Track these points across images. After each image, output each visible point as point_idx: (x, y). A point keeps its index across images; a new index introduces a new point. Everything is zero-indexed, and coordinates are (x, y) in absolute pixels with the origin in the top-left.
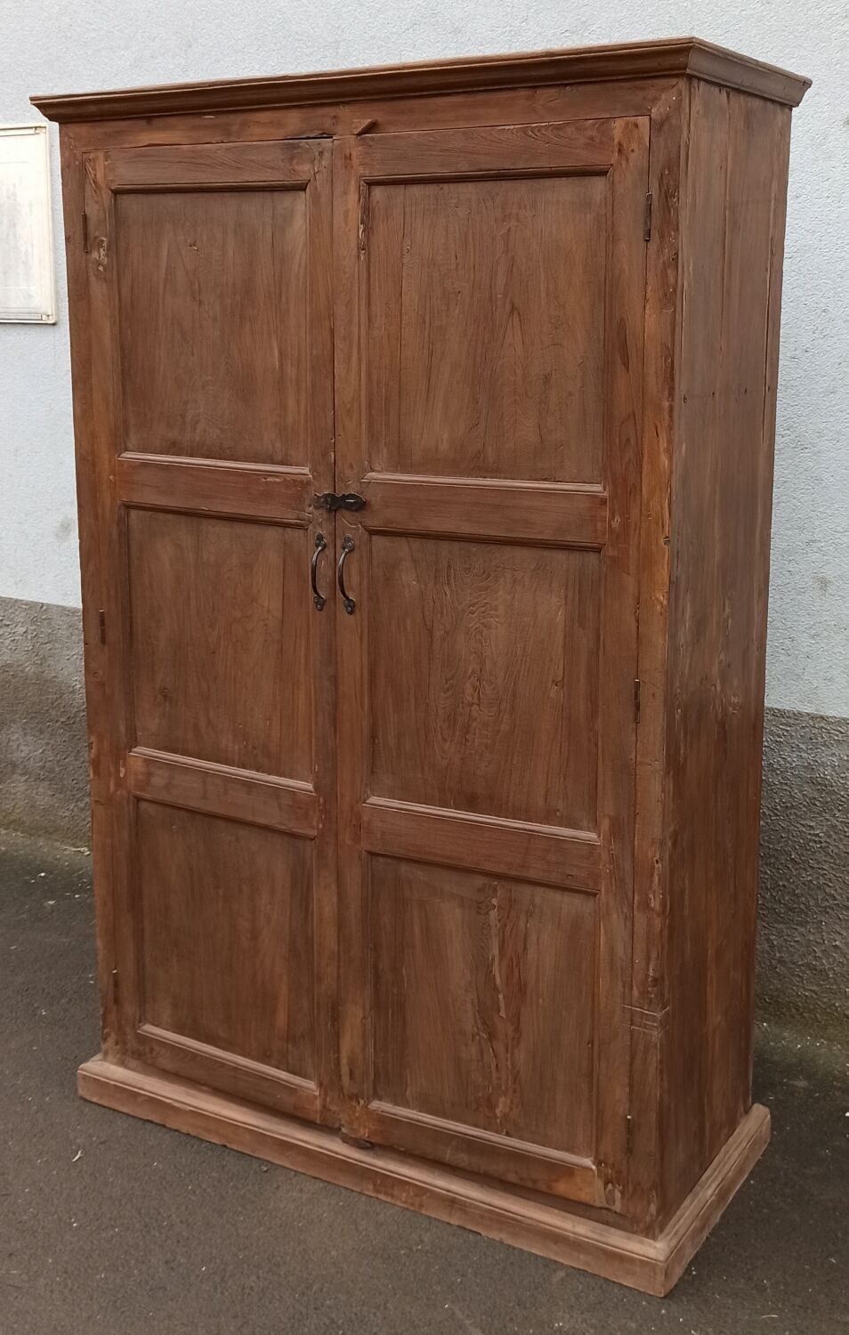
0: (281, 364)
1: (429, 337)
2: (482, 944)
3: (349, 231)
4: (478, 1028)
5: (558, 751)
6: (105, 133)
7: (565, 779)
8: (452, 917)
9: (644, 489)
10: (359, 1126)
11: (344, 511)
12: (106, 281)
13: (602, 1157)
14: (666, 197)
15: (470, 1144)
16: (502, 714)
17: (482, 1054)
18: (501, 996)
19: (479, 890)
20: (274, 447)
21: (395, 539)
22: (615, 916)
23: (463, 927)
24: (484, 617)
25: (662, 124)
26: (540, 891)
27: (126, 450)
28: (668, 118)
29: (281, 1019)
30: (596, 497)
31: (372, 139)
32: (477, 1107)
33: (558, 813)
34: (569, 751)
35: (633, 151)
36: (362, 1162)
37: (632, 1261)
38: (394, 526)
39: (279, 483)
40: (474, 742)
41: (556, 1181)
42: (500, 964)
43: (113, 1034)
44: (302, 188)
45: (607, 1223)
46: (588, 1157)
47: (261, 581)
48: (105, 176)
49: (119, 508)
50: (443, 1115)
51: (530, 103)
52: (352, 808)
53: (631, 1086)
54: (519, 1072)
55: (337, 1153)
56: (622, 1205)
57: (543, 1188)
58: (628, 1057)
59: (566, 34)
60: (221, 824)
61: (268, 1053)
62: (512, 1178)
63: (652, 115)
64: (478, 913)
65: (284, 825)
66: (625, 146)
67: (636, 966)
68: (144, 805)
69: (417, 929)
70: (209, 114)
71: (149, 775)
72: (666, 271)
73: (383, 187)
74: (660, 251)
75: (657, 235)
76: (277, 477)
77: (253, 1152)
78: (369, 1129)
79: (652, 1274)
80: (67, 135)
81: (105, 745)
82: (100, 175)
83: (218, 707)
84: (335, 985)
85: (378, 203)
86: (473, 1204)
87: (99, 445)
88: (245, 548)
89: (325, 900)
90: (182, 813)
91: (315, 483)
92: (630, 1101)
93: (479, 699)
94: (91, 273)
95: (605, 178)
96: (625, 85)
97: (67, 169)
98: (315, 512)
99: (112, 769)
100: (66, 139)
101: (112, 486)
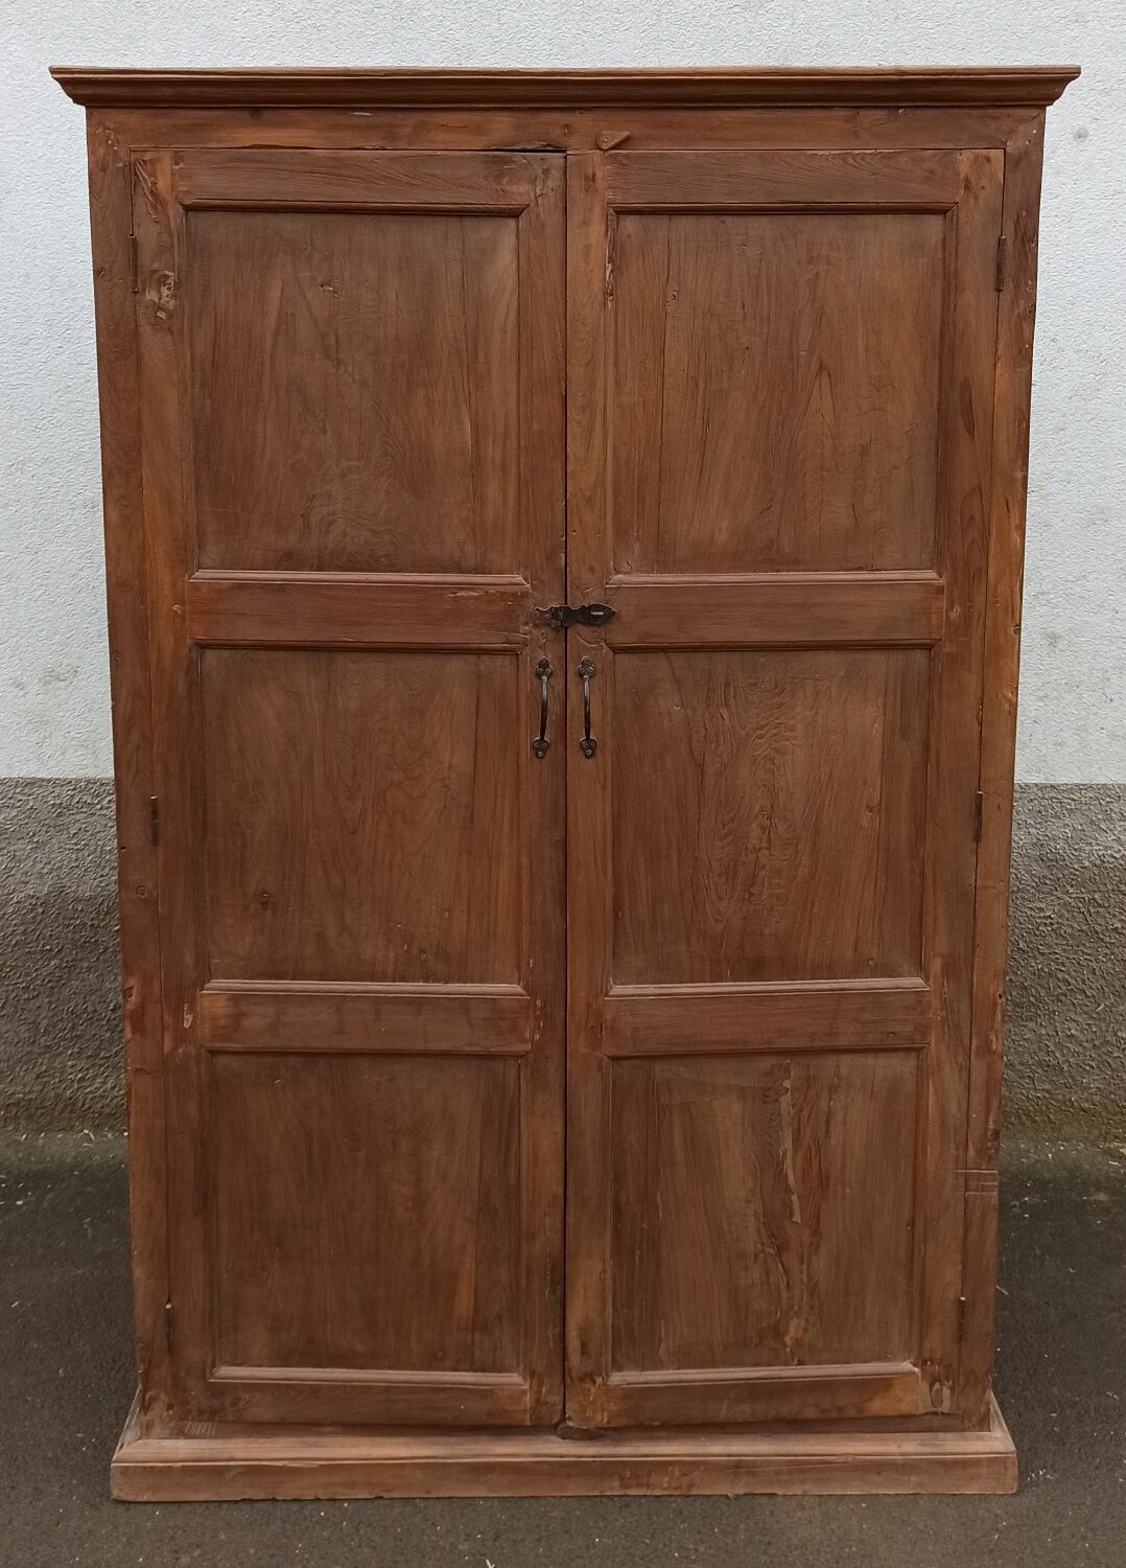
0: (476, 441)
1: (704, 405)
2: (770, 1140)
3: (592, 271)
4: (763, 1244)
5: (872, 889)
6: (175, 126)
7: (880, 920)
8: (728, 1116)
9: (990, 572)
10: (594, 1412)
11: (580, 627)
12: (172, 333)
13: (927, 1355)
14: (1023, 242)
15: (752, 1390)
16: (799, 855)
17: (768, 1276)
18: (794, 1197)
19: (766, 1074)
20: (462, 551)
21: (648, 656)
22: (947, 1070)
23: (743, 1125)
24: (776, 741)
25: (1019, 160)
26: (846, 1061)
27: (200, 567)
28: (1026, 153)
29: (464, 1303)
30: (933, 585)
31: (627, 156)
32: (766, 1342)
33: (872, 963)
34: (886, 886)
35: (983, 188)
36: (601, 1456)
37: (977, 1463)
38: (654, 640)
39: (476, 598)
40: (761, 894)
41: (870, 1400)
42: (793, 1159)
43: (162, 1395)
44: (515, 214)
45: (930, 1430)
46: (905, 1360)
47: (438, 729)
48: (173, 186)
49: (190, 651)
50: (713, 1364)
51: (850, 126)
52: (589, 1005)
53: (964, 1263)
54: (817, 1283)
55: (562, 1456)
56: (952, 1402)
57: (851, 1413)
58: (961, 1230)
59: (737, 9)
60: (364, 1063)
61: (440, 1355)
62: (810, 1413)
63: (1008, 150)
64: (764, 1102)
65: (477, 1045)
66: (974, 184)
67: (972, 1122)
68: (222, 1061)
69: (678, 1141)
70: (362, 109)
71: (238, 1017)
72: (1021, 324)
73: (637, 218)
74: (1014, 302)
75: (1011, 285)
76: (472, 589)
77: (428, 1492)
78: (609, 1411)
79: (1002, 1470)
80: (101, 123)
81: (156, 986)
82: (163, 185)
83: (360, 905)
84: (558, 1239)
85: (629, 236)
86: (765, 1461)
87: (153, 563)
88: (412, 687)
89: (541, 1132)
90: (292, 1060)
91: (536, 594)
92: (964, 1279)
93: (769, 841)
94: (142, 321)
95: (945, 217)
96: (975, 112)
97: (100, 173)
98: (535, 632)
99: (168, 1019)
100: (100, 130)
101: (177, 619)
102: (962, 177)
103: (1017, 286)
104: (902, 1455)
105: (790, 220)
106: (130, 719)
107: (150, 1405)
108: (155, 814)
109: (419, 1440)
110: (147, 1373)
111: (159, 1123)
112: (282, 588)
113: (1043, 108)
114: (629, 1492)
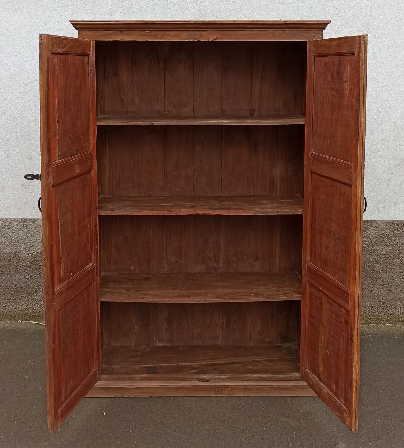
51: (273, 35)
55: (199, 385)
70: (148, 31)
77: (164, 395)
80: (82, 34)
86: (253, 387)
96: (305, 32)
113: (322, 30)
114: (217, 395)
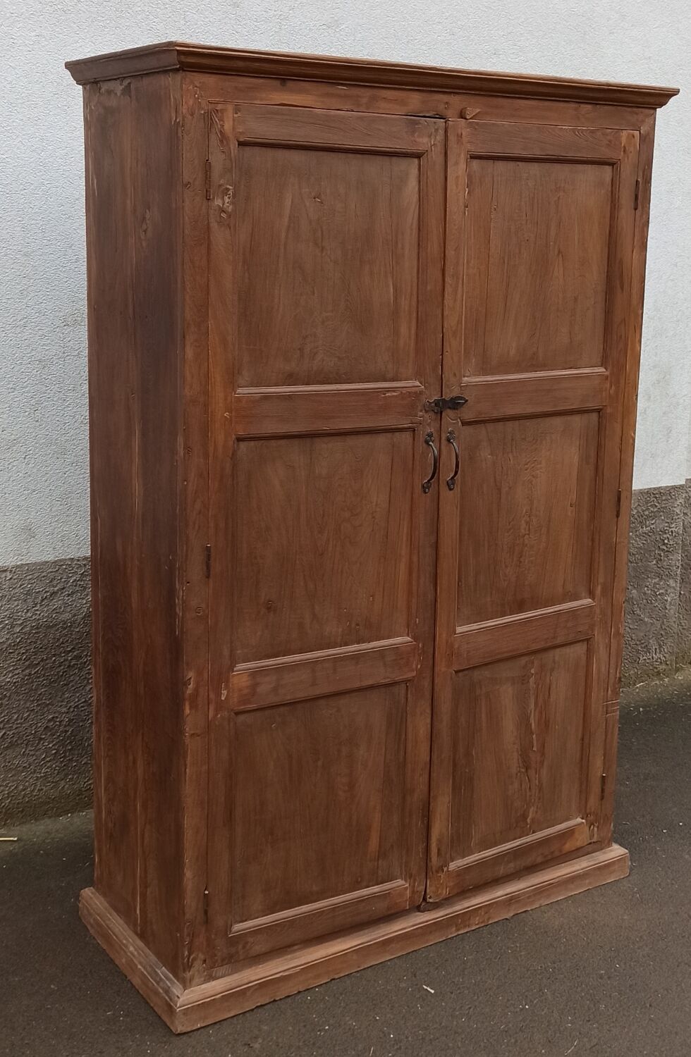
0: (396, 298)
1: (507, 274)
2: (524, 705)
3: (459, 192)
4: (520, 767)
5: (571, 552)
6: (236, 87)
7: (574, 568)
8: (507, 696)
9: (627, 366)
10: (442, 890)
11: (449, 410)
12: (230, 228)
13: (588, 811)
14: (646, 181)
15: (514, 854)
16: (541, 536)
17: (521, 785)
18: (534, 736)
19: (524, 667)
20: (386, 368)
21: (477, 426)
22: (601, 648)
23: (513, 699)
24: (533, 471)
25: (645, 138)
26: (558, 651)
27: (239, 386)
28: (648, 134)
29: (374, 844)
30: (603, 375)
31: (477, 124)
32: (518, 825)
33: (570, 594)
34: (577, 549)
35: (630, 152)
36: (446, 915)
37: (613, 864)
38: (483, 416)
39: (396, 396)
40: (525, 561)
41: (565, 844)
42: (534, 714)
43: (200, 955)
44: (419, 156)
45: (590, 853)
46: (578, 817)
47: (370, 482)
48: (234, 128)
49: (233, 444)
50: (495, 844)
51: (576, 113)
52: (447, 642)
53: (605, 755)
54: (542, 783)
55: (427, 922)
56: (598, 835)
57: (557, 854)
58: (604, 737)
60: (322, 702)
61: (359, 880)
62: (539, 860)
63: (641, 131)
64: (523, 684)
65: (388, 678)
66: (627, 149)
67: (610, 675)
68: (241, 718)
69: (483, 716)
70: (342, 84)
71: (254, 687)
72: (643, 226)
73: (479, 161)
74: (641, 216)
75: (641, 206)
76: (394, 391)
77: (359, 967)
78: (450, 887)
79: (624, 864)
81: (206, 675)
82: (228, 126)
83: (324, 600)
84: (426, 789)
85: (475, 172)
86: (523, 892)
87: (213, 385)
88: (357, 456)
89: (420, 726)
90: (282, 709)
91: (427, 392)
92: (604, 764)
93: (529, 530)
94: (212, 220)
95: (613, 167)
96: (629, 109)
97: (190, 117)
98: (427, 416)
99: (212, 696)
100: (191, 87)
101: (227, 422)
102: (623, 145)
103: (643, 208)
104: (582, 869)
105: (547, 165)
106: (196, 493)
107: (192, 964)
108: (209, 557)
109: (348, 937)
110: (191, 942)
111: (205, 768)
112: (290, 397)
113: (655, 109)
114: (460, 933)
